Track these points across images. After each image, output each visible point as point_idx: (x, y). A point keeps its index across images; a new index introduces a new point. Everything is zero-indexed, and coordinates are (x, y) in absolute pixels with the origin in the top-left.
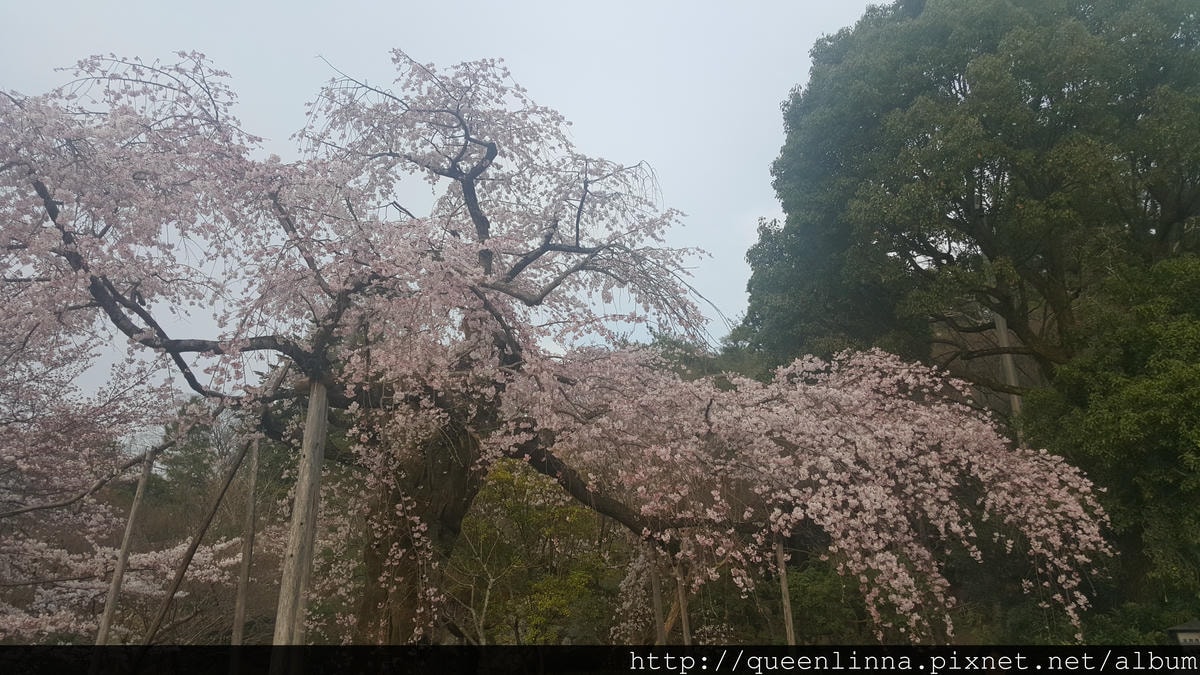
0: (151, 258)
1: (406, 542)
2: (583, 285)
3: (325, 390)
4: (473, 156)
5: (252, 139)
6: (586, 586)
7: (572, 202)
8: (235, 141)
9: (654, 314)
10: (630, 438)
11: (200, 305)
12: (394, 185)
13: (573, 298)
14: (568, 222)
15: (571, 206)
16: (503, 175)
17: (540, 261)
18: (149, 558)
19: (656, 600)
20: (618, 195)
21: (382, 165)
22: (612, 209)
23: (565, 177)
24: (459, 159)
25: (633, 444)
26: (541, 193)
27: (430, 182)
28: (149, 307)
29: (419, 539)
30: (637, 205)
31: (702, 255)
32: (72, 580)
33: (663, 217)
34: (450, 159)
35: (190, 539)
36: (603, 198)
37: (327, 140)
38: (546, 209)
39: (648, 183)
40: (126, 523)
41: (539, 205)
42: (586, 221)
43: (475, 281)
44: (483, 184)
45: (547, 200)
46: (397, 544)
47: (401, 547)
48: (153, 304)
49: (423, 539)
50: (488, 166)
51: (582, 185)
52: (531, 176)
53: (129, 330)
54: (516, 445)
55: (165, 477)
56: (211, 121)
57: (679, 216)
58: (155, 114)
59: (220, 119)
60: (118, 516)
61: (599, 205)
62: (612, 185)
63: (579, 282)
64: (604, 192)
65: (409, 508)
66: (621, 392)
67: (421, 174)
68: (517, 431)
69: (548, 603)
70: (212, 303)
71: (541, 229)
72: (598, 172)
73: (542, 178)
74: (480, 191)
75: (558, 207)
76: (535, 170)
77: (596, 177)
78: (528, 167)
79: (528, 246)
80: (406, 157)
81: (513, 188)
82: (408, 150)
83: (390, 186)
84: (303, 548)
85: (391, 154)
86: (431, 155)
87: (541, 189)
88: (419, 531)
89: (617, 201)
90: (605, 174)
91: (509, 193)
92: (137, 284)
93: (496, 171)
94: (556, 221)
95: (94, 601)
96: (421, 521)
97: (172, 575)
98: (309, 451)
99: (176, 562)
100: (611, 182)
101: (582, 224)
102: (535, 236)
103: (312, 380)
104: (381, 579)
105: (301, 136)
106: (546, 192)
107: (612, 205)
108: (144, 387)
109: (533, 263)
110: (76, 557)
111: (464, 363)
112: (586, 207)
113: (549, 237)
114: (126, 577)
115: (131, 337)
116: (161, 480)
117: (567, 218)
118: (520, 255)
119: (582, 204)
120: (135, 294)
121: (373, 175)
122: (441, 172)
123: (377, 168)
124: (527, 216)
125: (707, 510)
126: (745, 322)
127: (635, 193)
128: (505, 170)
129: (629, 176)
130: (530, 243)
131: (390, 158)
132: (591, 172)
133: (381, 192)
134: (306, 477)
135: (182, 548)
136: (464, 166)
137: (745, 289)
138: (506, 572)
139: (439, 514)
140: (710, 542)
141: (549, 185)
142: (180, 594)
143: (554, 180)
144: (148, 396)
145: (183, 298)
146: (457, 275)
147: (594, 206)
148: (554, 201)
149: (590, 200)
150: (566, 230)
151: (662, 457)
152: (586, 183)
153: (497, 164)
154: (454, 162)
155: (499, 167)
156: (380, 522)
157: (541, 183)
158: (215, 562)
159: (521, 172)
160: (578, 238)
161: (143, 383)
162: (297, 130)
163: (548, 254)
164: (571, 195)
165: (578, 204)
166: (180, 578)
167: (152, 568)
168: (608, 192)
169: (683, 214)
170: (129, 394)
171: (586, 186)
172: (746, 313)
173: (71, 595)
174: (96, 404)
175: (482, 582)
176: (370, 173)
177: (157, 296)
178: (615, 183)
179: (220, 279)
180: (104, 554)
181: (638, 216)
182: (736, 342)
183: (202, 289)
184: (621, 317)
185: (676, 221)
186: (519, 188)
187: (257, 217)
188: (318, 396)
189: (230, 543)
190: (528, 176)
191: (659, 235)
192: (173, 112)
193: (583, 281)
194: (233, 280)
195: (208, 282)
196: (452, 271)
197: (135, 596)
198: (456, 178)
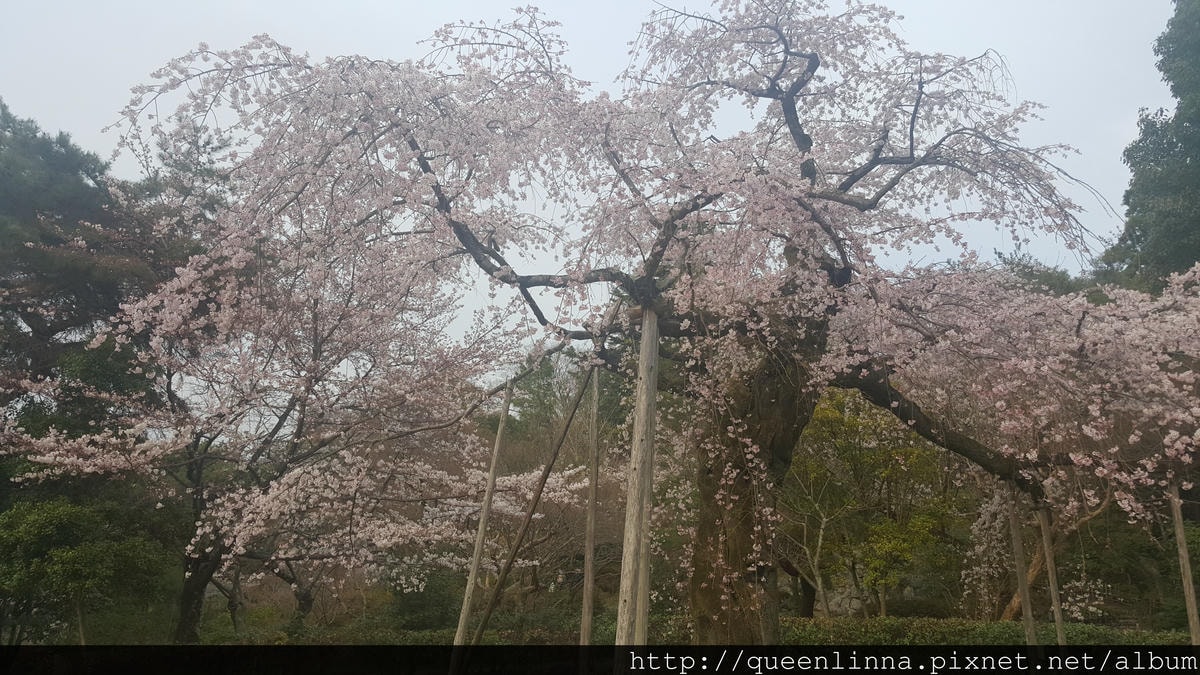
0: (503, 206)
1: (740, 464)
2: (920, 200)
3: (656, 317)
4: (793, 71)
5: (582, 84)
6: (929, 531)
7: (904, 108)
8: (568, 87)
9: (1007, 226)
10: (985, 351)
11: (544, 248)
12: (713, 114)
13: (908, 216)
14: (900, 131)
15: (904, 113)
16: (825, 87)
17: (868, 177)
18: (510, 480)
19: (1016, 545)
20: (959, 93)
21: (701, 95)
22: (952, 110)
23: (896, 80)
24: (778, 77)
25: (988, 357)
26: (869, 102)
27: (748, 107)
28: (503, 253)
29: (751, 461)
30: (984, 101)
31: (1067, 152)
32: (452, 498)
33: (1017, 111)
34: (768, 78)
35: (543, 467)
36: (941, 98)
37: (647, 78)
38: (875, 118)
39: (997, 73)
40: (491, 452)
41: (867, 115)
42: (922, 127)
43: (802, 191)
44: (804, 100)
45: (876, 109)
46: (730, 464)
47: (735, 467)
48: (505, 250)
49: (756, 461)
50: (809, 80)
51: (917, 87)
52: (858, 85)
53: (489, 270)
54: (849, 367)
55: (518, 418)
56: (547, 73)
57: (1037, 110)
58: (499, 73)
59: (553, 69)
60: (484, 445)
61: (936, 107)
62: (953, 81)
63: (915, 196)
64: (943, 91)
65: (740, 430)
66: (971, 308)
67: (740, 98)
68: (851, 353)
69: (888, 547)
70: (553, 246)
71: (869, 142)
72: (936, 69)
73: (870, 85)
74: (801, 108)
75: (889, 115)
76: (863, 77)
77: (933, 76)
78: (854, 75)
79: (854, 163)
80: (723, 83)
81: (837, 100)
82: (726, 76)
83: (709, 116)
84: (644, 463)
85: (709, 82)
86: (750, 77)
87: (869, 96)
88: (751, 452)
89: (959, 100)
90: (943, 70)
91: (833, 106)
92: (492, 232)
93: (818, 84)
94: (886, 130)
95: (468, 519)
96: (754, 443)
97: (530, 496)
98: (645, 373)
99: (533, 484)
100: (951, 78)
101: (917, 131)
102: (863, 151)
103: (643, 308)
104: (718, 497)
105: (624, 77)
106: (874, 99)
107: (952, 105)
108: (501, 331)
109: (860, 182)
110: (454, 478)
111: (789, 288)
112: (922, 112)
113: (878, 150)
114: (494, 498)
115: (492, 275)
116: (515, 420)
117: (900, 127)
118: (846, 174)
119: (916, 111)
120: (492, 241)
121: (692, 106)
122: (760, 94)
123: (695, 99)
124: (853, 129)
125: (1084, 427)
126: (1122, 240)
127: (981, 88)
128: (828, 82)
129: (973, 69)
130: (858, 160)
131: (708, 87)
132: (927, 70)
133: (700, 123)
134: (643, 398)
135: (538, 473)
136: (784, 84)
137: (1121, 202)
138: (839, 513)
139: (768, 443)
140: (1088, 462)
141: (878, 91)
142: (536, 516)
143: (883, 86)
144: (502, 339)
145: (529, 243)
146: (782, 188)
147: (932, 109)
148: (884, 109)
149: (925, 103)
150: (898, 140)
151: (1025, 370)
152: (921, 84)
153: (818, 77)
154: (773, 82)
155: (821, 79)
156: (713, 443)
157: (869, 90)
158: (563, 486)
159: (846, 82)
160: (912, 148)
161: (499, 327)
162: (620, 72)
163: (878, 168)
164: (903, 100)
165: (911, 109)
166: (538, 498)
167: (514, 490)
168: (948, 91)
169: (1041, 106)
170: (488, 337)
171: (921, 87)
172: (1123, 228)
173: (451, 513)
174: (464, 346)
175: (814, 522)
176: (689, 105)
177: (509, 243)
178: (955, 79)
179: (559, 223)
180: (475, 476)
181: (986, 114)
182: (1109, 264)
183: (545, 234)
184: (971, 215)
185: (1033, 115)
186: (843, 99)
187: (589, 159)
188: (650, 323)
189: (577, 470)
190: (853, 85)
191: (1010, 134)
192: (513, 69)
193: (919, 196)
194: (570, 222)
195: (550, 227)
196: (777, 184)
197: (501, 515)
198: (775, 98)
